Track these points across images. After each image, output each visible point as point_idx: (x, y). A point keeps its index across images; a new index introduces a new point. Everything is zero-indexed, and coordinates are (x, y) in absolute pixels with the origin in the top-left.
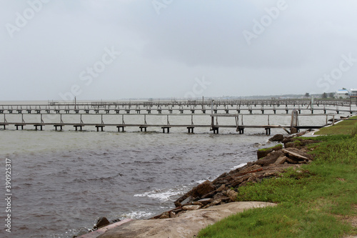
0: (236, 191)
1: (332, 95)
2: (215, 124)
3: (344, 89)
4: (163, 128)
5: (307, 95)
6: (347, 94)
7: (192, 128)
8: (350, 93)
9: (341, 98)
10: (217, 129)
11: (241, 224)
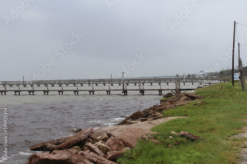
0: (161, 113)
1: (193, 75)
2: (125, 89)
3: (201, 71)
4: (90, 92)
5: (177, 75)
6: (203, 75)
7: (110, 92)
8: (206, 74)
9: (200, 77)
10: (126, 92)
11: (176, 124)
